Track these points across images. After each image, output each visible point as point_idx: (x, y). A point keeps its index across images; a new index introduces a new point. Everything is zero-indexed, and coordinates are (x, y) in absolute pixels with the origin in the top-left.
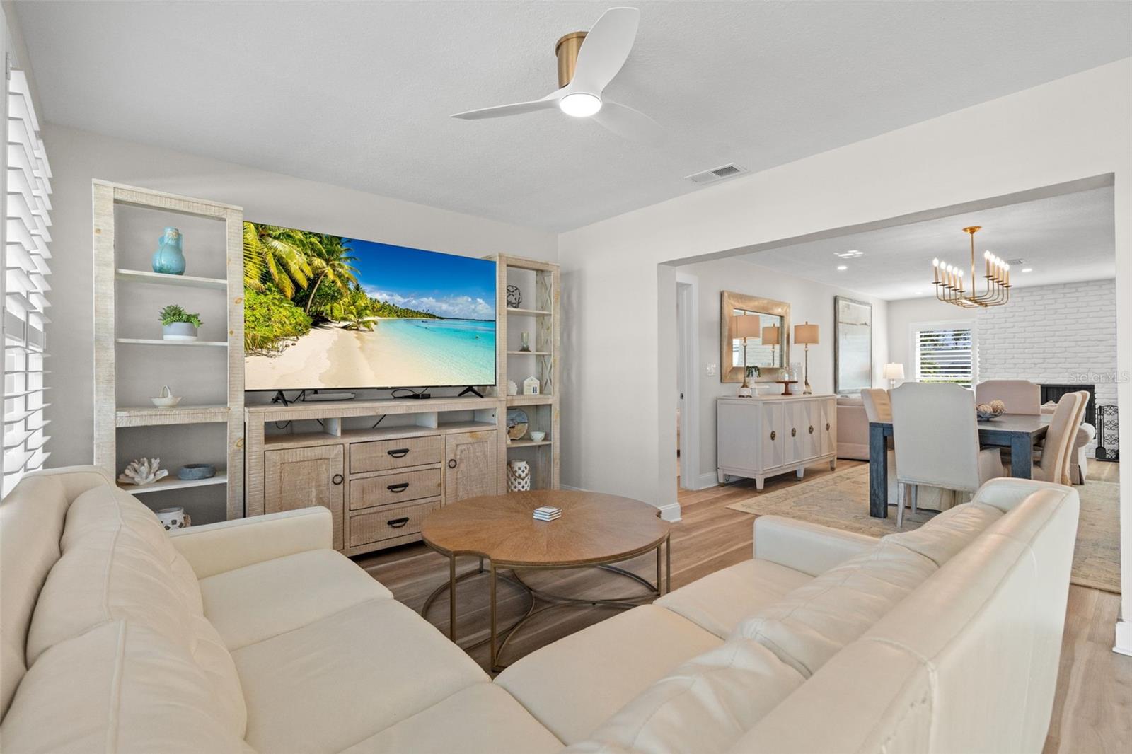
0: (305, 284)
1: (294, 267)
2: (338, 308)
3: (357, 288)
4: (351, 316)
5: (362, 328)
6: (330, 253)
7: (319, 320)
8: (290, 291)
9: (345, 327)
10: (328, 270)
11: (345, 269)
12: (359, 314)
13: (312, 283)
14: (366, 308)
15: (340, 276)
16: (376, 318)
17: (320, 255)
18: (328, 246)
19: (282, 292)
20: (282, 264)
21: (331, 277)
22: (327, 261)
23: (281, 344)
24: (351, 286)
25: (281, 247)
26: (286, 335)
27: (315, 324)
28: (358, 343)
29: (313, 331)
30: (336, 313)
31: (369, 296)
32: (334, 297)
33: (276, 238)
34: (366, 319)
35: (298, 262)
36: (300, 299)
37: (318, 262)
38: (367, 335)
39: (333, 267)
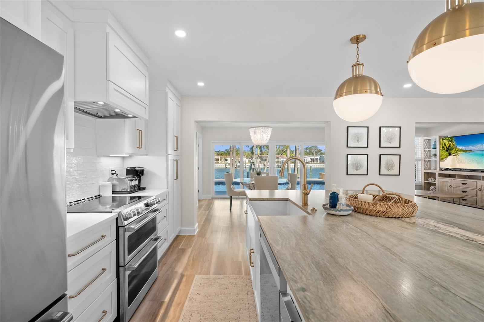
0: (448, 147)
1: (446, 145)
2: (453, 151)
3: (456, 147)
4: (455, 153)
5: (457, 155)
6: (452, 140)
7: (450, 154)
8: (446, 149)
9: (454, 155)
10: (451, 144)
11: (454, 143)
12: (456, 152)
13: (449, 147)
14: (458, 151)
15: (453, 145)
16: (459, 153)
17: (450, 141)
18: (451, 139)
19: (445, 149)
20: (445, 144)
21: (452, 145)
22: (451, 142)
23: (444, 159)
24: (455, 146)
25: (445, 141)
26: (445, 158)
27: (449, 155)
28: (456, 158)
29: (449, 156)
30: (453, 153)
31: (458, 148)
32: (452, 149)
33: (444, 140)
34: (458, 153)
35: (447, 143)
36: (447, 151)
37: (450, 143)
38: (458, 157)
39: (452, 143)
